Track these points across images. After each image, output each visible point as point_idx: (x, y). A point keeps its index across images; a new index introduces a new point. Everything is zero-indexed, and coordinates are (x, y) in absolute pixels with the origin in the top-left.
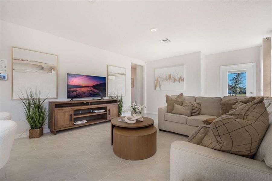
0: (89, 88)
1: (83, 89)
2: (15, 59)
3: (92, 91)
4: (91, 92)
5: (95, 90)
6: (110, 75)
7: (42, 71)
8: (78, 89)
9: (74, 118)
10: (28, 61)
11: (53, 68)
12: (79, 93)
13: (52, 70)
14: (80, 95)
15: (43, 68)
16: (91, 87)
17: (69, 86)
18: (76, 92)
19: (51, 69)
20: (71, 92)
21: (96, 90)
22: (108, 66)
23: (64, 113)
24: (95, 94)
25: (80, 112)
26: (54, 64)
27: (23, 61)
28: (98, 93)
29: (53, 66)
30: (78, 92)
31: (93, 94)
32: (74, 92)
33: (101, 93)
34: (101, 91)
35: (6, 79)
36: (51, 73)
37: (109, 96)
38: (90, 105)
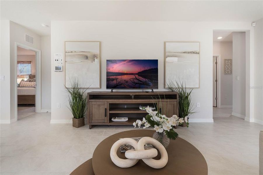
0: (133, 76)
1: (125, 77)
2: (67, 52)
3: (137, 79)
4: (136, 81)
5: (141, 78)
6: (169, 56)
7: (86, 60)
8: (119, 77)
9: (110, 114)
10: (75, 52)
11: (95, 56)
12: (119, 82)
13: (95, 58)
14: (121, 84)
15: (87, 58)
16: (135, 74)
17: (108, 74)
18: (116, 80)
19: (94, 56)
20: (111, 80)
21: (143, 79)
22: (165, 43)
23: (99, 105)
24: (141, 84)
25: (126, 107)
26: (97, 52)
27: (72, 53)
28: (146, 82)
29: (96, 53)
30: (119, 80)
31: (138, 83)
32: (114, 80)
33: (149, 82)
34: (151, 80)
35: (62, 70)
36: (94, 61)
37: (167, 86)
38: (133, 99)
